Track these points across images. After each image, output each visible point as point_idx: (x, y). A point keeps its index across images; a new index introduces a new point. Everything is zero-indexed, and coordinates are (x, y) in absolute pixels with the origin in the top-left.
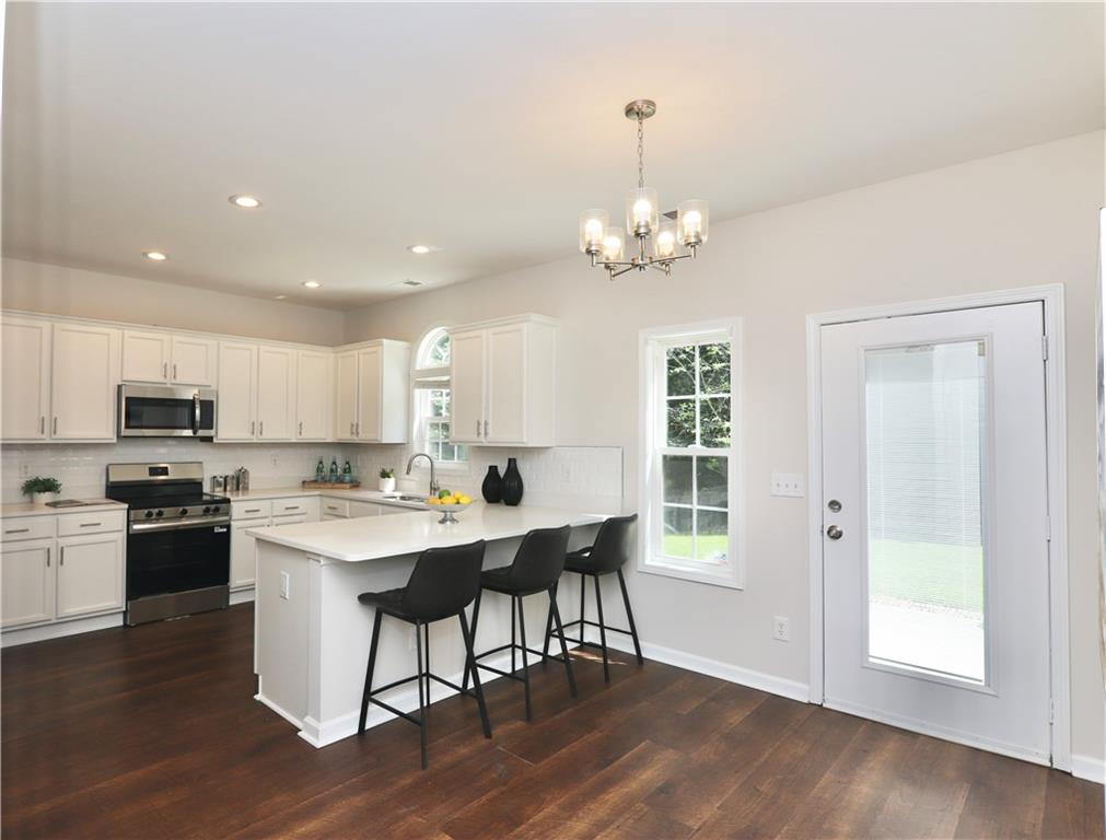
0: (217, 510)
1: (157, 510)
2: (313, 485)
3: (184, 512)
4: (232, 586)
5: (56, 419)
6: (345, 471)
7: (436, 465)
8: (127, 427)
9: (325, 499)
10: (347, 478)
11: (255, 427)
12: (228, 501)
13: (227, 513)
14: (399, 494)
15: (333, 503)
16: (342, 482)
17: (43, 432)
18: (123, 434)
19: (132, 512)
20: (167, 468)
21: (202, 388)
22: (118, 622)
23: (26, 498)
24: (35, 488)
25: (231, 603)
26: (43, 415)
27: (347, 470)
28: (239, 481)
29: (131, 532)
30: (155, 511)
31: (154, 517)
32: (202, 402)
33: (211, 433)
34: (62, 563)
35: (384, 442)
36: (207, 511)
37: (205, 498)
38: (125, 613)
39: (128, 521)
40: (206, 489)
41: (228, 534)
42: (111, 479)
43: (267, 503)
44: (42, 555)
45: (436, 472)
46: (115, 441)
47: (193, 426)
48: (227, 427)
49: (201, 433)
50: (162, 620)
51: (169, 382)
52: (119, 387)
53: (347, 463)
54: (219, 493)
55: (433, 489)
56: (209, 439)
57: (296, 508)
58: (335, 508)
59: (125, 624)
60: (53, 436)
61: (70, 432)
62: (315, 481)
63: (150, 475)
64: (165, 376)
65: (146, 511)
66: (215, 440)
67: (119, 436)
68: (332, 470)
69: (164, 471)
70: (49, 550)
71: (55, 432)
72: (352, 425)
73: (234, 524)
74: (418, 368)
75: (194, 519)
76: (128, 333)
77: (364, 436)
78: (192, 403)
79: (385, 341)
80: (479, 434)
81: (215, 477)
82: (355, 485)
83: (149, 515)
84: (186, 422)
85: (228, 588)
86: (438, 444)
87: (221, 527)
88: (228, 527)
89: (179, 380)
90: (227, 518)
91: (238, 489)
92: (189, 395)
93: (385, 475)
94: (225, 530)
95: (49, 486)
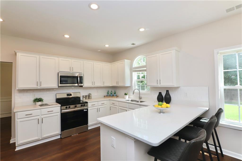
0: (84, 105)
1: (69, 106)
2: (107, 97)
3: (76, 106)
4: (89, 125)
5: (41, 82)
6: (114, 93)
7: (140, 92)
8: (60, 84)
9: (111, 101)
10: (115, 95)
11: (93, 83)
12: (87, 103)
13: (87, 106)
14: (130, 99)
15: (113, 102)
16: (114, 96)
17: (37, 86)
18: (59, 86)
19: (62, 107)
20: (71, 94)
21: (80, 73)
22: (59, 137)
23: (34, 104)
24: (36, 101)
25: (88, 129)
26: (37, 81)
27: (115, 93)
28: (89, 96)
29: (62, 113)
30: (68, 106)
31: (68, 108)
32: (80, 77)
33: (82, 85)
34: (42, 123)
35: (126, 86)
36: (82, 106)
37: (81, 102)
38: (61, 135)
39: (61, 110)
40: (81, 99)
41: (87, 111)
42: (57, 98)
43: (97, 102)
44: (37, 121)
45: (140, 94)
46: (57, 87)
47: (78, 83)
48: (86, 83)
49: (80, 85)
50: (71, 136)
51: (71, 71)
52: (58, 73)
53: (115, 91)
54: (85, 100)
55: (140, 98)
56: (82, 86)
57: (104, 103)
58: (114, 103)
59: (61, 137)
60: (41, 87)
61: (44, 85)
62: (107, 96)
63: (67, 96)
64: (70, 70)
65: (66, 106)
66: (83, 87)
67: (58, 86)
68: (111, 93)
69: (71, 95)
70: (38, 119)
71: (41, 86)
72: (117, 82)
73: (89, 109)
74: (133, 67)
75: (79, 108)
76: (60, 59)
77: (120, 84)
78: (77, 77)
79: (126, 60)
80: (157, 83)
81: (83, 96)
82: (117, 96)
83: (67, 108)
84: (76, 82)
85: (88, 125)
86: (140, 86)
87: (86, 109)
88: (87, 109)
89: (74, 71)
90: (87, 107)
91: (89, 98)
92: (77, 75)
93: (126, 94)
94: (87, 110)
95: (40, 100)
